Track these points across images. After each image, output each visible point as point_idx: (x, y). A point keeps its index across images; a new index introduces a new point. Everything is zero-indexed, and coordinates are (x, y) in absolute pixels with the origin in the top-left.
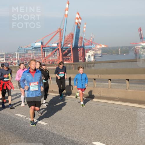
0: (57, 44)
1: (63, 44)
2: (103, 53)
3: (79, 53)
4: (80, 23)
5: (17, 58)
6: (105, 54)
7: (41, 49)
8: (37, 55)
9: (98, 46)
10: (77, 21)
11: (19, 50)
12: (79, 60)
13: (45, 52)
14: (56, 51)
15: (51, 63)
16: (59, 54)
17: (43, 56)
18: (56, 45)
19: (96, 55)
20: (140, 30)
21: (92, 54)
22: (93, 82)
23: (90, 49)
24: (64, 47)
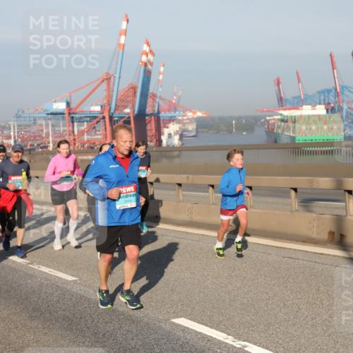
0: (102, 107)
1: (113, 106)
2: (199, 130)
3: (148, 127)
4: (151, 64)
5: (12, 133)
6: (203, 132)
7: (66, 116)
8: (57, 129)
9: (190, 114)
10: (144, 58)
11: (18, 117)
12: (148, 143)
13: (75, 124)
14: (97, 122)
15: (88, 147)
16: (106, 128)
17: (69, 131)
18: (98, 108)
19: (184, 133)
20: (278, 83)
21: (177, 131)
22: (175, 190)
23: (171, 120)
24: (116, 115)
